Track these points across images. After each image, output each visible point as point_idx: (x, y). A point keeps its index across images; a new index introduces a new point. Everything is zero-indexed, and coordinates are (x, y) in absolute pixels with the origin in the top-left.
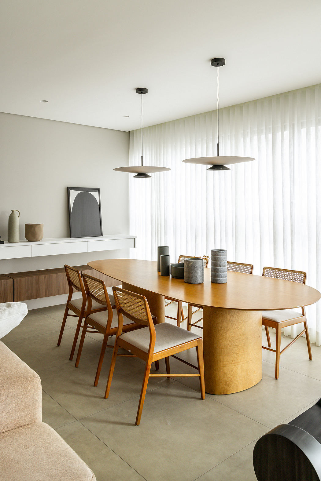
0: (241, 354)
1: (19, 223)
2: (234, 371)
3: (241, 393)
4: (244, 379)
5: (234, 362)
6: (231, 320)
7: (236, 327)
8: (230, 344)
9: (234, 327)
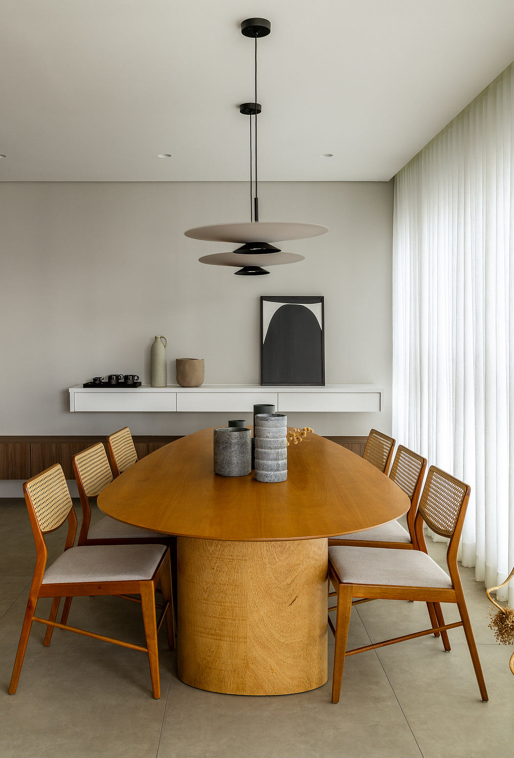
0: (230, 621)
1: (165, 356)
2: (213, 649)
3: (228, 697)
4: (238, 674)
5: (213, 632)
6: (206, 549)
7: (218, 567)
8: (206, 596)
9: (213, 564)
